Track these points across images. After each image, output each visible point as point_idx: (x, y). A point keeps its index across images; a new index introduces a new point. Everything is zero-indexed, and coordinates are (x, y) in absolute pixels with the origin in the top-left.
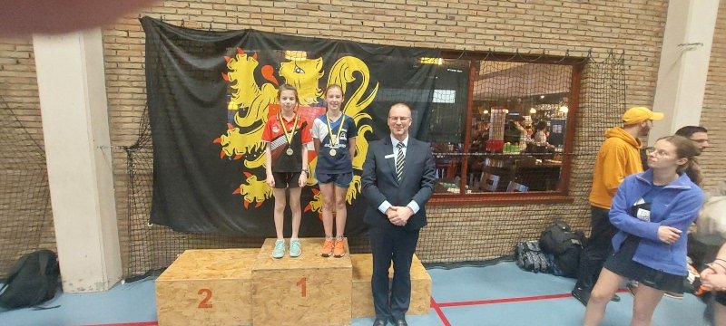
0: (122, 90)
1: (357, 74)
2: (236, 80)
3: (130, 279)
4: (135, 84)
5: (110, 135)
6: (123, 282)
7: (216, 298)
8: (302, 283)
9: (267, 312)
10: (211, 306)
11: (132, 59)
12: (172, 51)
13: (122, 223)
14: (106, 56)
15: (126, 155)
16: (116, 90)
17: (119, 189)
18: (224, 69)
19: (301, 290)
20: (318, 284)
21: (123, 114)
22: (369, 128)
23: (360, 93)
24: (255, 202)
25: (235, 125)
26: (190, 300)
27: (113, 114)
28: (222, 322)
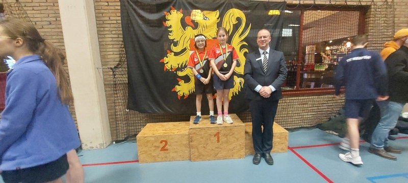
0: (107, 36)
1: (239, 19)
2: (171, 26)
3: (117, 142)
4: (113, 32)
5: (102, 62)
6: (114, 143)
7: (170, 145)
8: (217, 135)
9: (198, 152)
10: (167, 150)
11: (111, 18)
12: (135, 10)
13: (112, 111)
14: (97, 17)
15: (111, 73)
16: (103, 36)
17: (108, 93)
18: (164, 19)
19: (217, 139)
20: (226, 135)
21: (108, 50)
22: (247, 50)
23: (241, 30)
24: (184, 96)
25: (172, 51)
26: (155, 147)
27: (102, 50)
28: (173, 159)
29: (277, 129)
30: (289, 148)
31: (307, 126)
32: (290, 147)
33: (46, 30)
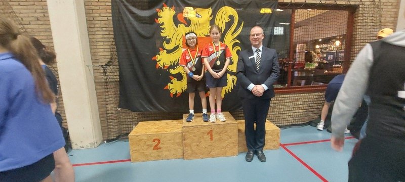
0: (97, 33)
1: (231, 17)
2: (163, 23)
3: (108, 141)
4: (104, 29)
5: (92, 59)
6: (105, 142)
7: (162, 144)
8: (210, 133)
9: (192, 150)
10: (160, 148)
11: (102, 15)
12: (125, 6)
13: (102, 110)
14: (86, 13)
15: (102, 71)
16: (93, 33)
17: (99, 91)
18: (156, 16)
19: (210, 137)
20: (219, 133)
21: (98, 47)
22: (239, 48)
23: (233, 28)
24: (176, 94)
25: (164, 49)
26: (148, 145)
27: (93, 47)
28: (166, 157)
29: (269, 126)
30: (281, 145)
31: (299, 123)
32: (282, 143)
33: (32, 26)
